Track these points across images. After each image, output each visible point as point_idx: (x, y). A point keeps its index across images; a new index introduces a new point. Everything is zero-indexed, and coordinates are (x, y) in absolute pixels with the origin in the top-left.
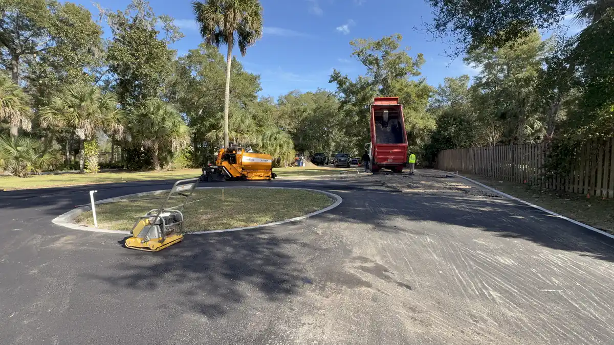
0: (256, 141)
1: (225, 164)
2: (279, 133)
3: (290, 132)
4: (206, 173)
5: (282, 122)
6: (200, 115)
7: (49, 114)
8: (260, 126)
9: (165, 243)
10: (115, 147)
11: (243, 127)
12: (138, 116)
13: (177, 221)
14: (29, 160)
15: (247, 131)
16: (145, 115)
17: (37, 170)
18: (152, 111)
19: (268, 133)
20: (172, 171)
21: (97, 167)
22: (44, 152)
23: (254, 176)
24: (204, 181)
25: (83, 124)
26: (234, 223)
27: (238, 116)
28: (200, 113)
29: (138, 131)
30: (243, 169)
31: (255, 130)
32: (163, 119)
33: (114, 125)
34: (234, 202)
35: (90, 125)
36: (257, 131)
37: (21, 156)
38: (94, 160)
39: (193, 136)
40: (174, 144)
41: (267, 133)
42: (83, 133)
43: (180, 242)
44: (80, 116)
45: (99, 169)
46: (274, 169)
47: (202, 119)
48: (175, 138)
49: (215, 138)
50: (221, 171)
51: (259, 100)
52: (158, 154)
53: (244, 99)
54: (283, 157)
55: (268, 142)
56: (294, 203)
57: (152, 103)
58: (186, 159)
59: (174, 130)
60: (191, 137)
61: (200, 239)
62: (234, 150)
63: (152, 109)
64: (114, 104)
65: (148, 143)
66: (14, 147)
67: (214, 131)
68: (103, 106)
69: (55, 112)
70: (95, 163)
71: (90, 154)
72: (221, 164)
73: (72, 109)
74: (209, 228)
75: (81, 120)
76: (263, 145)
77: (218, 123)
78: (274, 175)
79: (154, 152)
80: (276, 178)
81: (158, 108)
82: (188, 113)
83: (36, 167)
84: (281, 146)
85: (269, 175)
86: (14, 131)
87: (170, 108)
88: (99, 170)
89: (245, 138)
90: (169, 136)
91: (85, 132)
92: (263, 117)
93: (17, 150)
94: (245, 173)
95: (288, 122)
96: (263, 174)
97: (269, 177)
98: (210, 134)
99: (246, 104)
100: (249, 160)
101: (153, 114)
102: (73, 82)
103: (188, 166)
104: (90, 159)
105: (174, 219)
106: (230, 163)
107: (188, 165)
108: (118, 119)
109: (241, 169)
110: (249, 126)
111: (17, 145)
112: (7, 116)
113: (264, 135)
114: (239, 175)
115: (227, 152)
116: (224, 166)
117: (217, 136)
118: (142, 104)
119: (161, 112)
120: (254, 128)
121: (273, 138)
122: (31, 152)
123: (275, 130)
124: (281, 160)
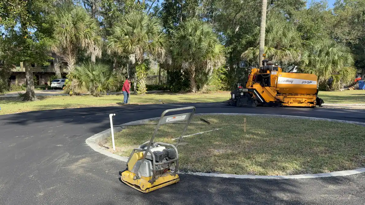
0: (301, 58)
1: (257, 86)
2: (333, 45)
3: (349, 44)
4: (235, 96)
5: (338, 32)
6: (237, 32)
7: (113, 42)
8: (307, 39)
9: (155, 184)
10: (162, 70)
11: (285, 41)
12: (178, 38)
13: (170, 158)
14: (100, 81)
15: (291, 46)
16: (184, 37)
17: (104, 90)
18: (190, 33)
19: (318, 47)
20: (207, 93)
21: (145, 89)
22: (109, 75)
23: (291, 102)
24: (232, 105)
25: (134, 49)
26: (248, 165)
27: (278, 28)
28: (237, 30)
29: (178, 54)
30: (278, 93)
31: (300, 43)
32: (200, 40)
33: (158, 49)
34: (258, 134)
35: (140, 50)
36: (303, 44)
37: (95, 79)
38: (143, 82)
39: (228, 56)
40: (209, 66)
41: (316, 47)
42: (134, 58)
43: (175, 184)
44: (132, 42)
45: (147, 90)
46: (320, 93)
47: (239, 36)
48: (210, 59)
49: (251, 56)
50: (252, 95)
51: (307, 7)
52: (195, 76)
53: (288, 7)
54: (337, 77)
55: (317, 58)
56: (343, 144)
57: (190, 24)
58: (221, 81)
59: (209, 51)
60: (226, 57)
61: (198, 183)
62: (268, 69)
63: (190, 30)
64: (158, 27)
65: (186, 65)
66: (91, 72)
67: (251, 48)
68: (150, 32)
69: (116, 40)
70: (144, 85)
71: (140, 77)
72: (252, 86)
73: (127, 37)
74: (216, 169)
75: (133, 46)
76: (310, 62)
77: (256, 40)
78: (319, 101)
79: (191, 74)
80: (322, 104)
81: (196, 29)
82: (225, 30)
83: (104, 89)
84: (334, 63)
85: (312, 101)
86: (93, 59)
87: (206, 28)
88: (147, 92)
89: (286, 55)
90: (205, 57)
91: (136, 57)
92: (311, 27)
93: (93, 74)
94: (281, 97)
95: (347, 30)
96: (304, 100)
97: (312, 103)
98: (246, 52)
99: (290, 14)
100: (287, 81)
101: (191, 35)
102: (129, 11)
103: (222, 89)
104: (141, 82)
105: (168, 155)
106: (263, 86)
107: (222, 87)
108: (161, 43)
109: (276, 93)
110: (293, 39)
111: (93, 70)
112: (86, 46)
113: (311, 50)
114: (272, 100)
115: (260, 72)
116: (255, 89)
117: (254, 54)
118: (182, 26)
119: (198, 33)
120: (299, 41)
121: (323, 54)
122: (102, 76)
123: (328, 42)
124: (333, 81)
